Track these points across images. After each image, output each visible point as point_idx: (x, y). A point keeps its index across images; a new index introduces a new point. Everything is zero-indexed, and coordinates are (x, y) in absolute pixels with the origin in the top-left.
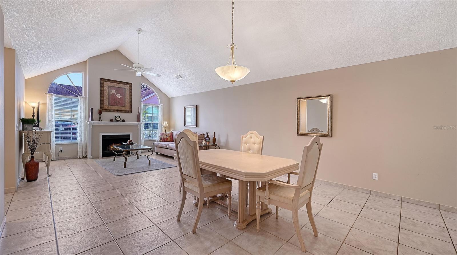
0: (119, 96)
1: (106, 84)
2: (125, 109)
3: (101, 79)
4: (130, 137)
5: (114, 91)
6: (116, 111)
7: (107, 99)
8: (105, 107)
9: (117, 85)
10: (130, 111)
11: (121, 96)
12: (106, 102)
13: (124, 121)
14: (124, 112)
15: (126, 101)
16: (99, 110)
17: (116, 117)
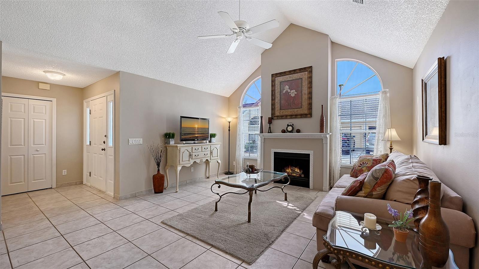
0: (293, 93)
1: (279, 80)
2: (302, 112)
3: (272, 75)
4: (309, 158)
5: (287, 88)
6: (289, 117)
7: (279, 101)
8: (277, 113)
9: (290, 77)
10: (309, 115)
11: (296, 93)
12: (277, 106)
13: (298, 131)
14: (300, 116)
15: (304, 99)
16: (269, 118)
17: (288, 125)
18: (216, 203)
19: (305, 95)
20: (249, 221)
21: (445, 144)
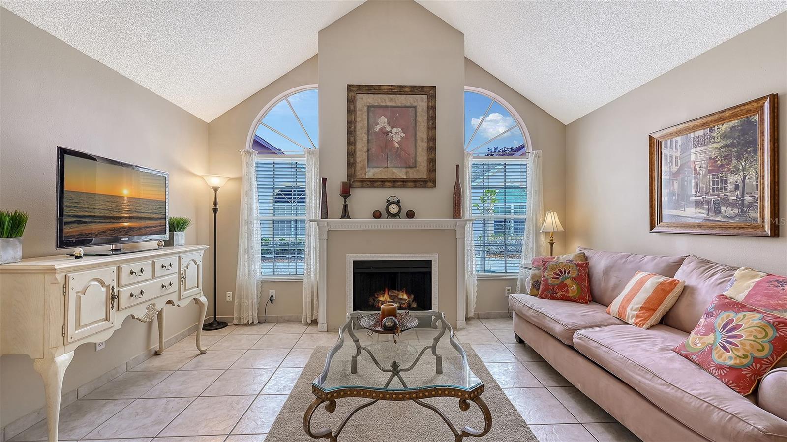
0: (396, 135)
1: (363, 101)
2: (417, 177)
3: (350, 87)
4: (431, 268)
5: (383, 121)
6: (387, 184)
7: (365, 149)
8: (361, 174)
9: (391, 100)
10: (429, 182)
11: (403, 135)
12: (362, 157)
13: (410, 215)
14: (412, 184)
15: (419, 149)
16: (343, 184)
17: (389, 203)
19: (422, 141)
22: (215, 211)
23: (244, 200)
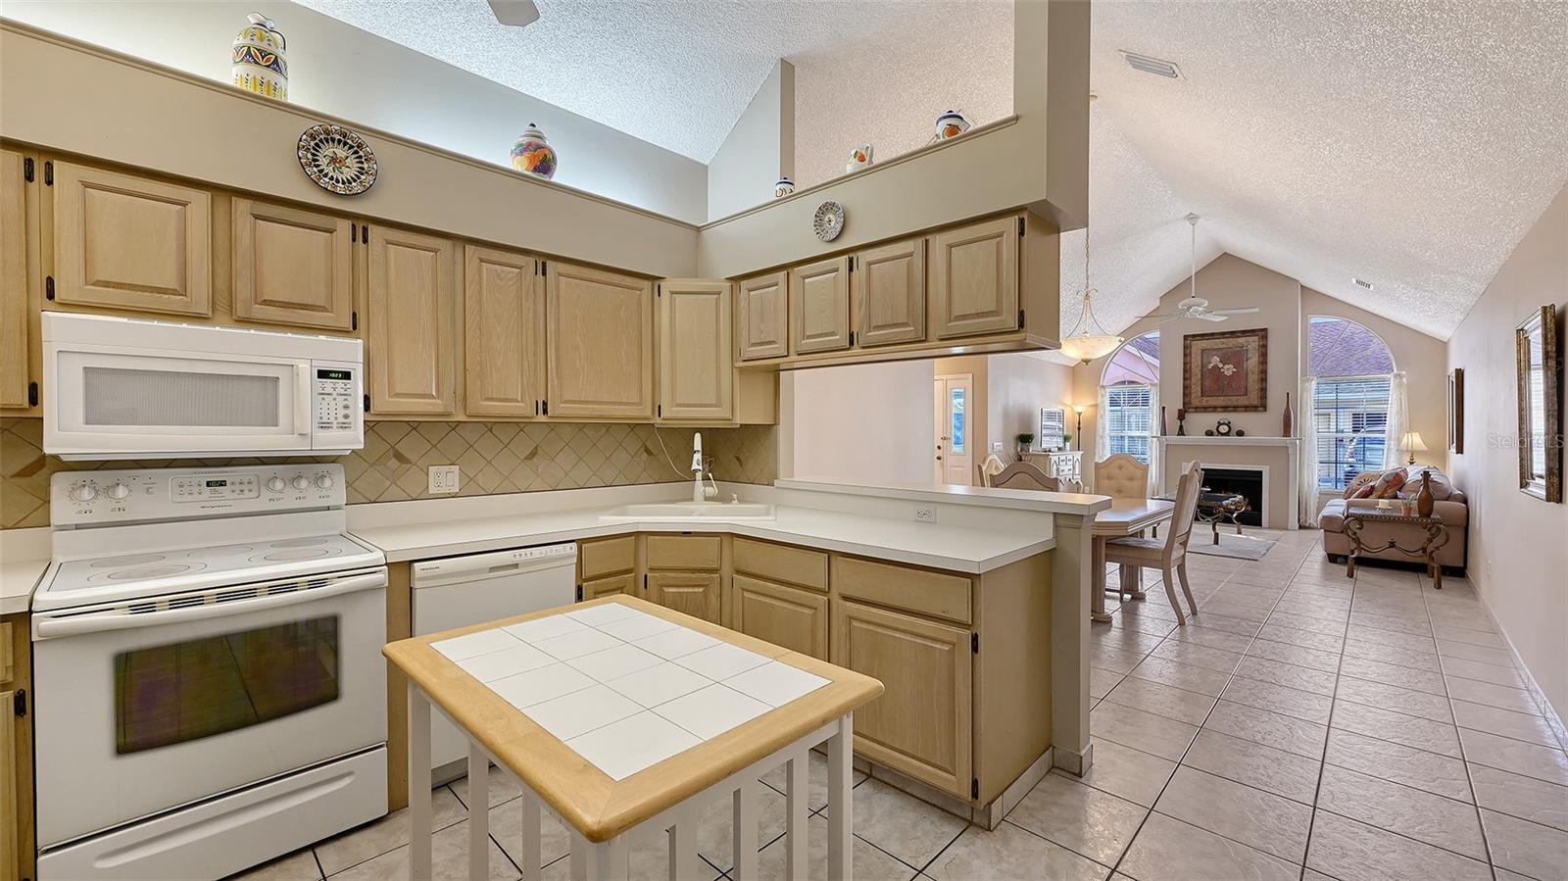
0: (1228, 370)
1: (1198, 346)
2: (1247, 403)
3: (1186, 337)
4: (1261, 477)
5: (1215, 360)
6: (1219, 409)
7: (1199, 382)
8: (1195, 402)
9: (1224, 343)
10: (1262, 406)
11: (1235, 370)
12: (1196, 390)
13: (1240, 433)
14: (1243, 409)
15: (1250, 380)
16: (1180, 411)
17: (1220, 424)
18: (1155, 528)
19: (1253, 374)
20: (1216, 542)
21: (1462, 453)
22: (1079, 429)
23: (1100, 421)
